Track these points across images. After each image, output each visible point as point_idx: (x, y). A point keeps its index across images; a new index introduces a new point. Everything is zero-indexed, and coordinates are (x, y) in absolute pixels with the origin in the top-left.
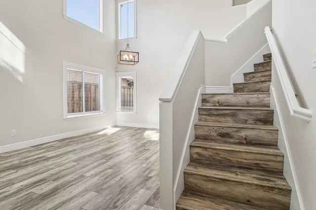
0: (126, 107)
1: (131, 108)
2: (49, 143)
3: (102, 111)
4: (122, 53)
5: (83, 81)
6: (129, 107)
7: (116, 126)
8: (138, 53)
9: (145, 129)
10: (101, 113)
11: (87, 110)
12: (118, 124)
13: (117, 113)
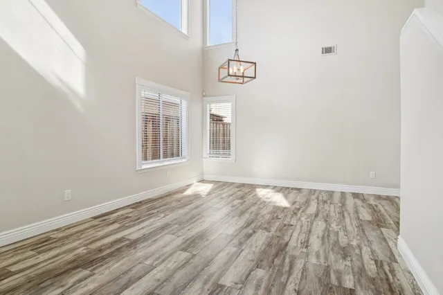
0: (218, 151)
1: (228, 152)
2: (117, 210)
3: (185, 158)
4: (231, 63)
5: (161, 112)
6: (221, 151)
7: (203, 181)
8: (255, 63)
9: (253, 187)
10: (184, 160)
11: (165, 156)
12: (206, 177)
13: (204, 159)
